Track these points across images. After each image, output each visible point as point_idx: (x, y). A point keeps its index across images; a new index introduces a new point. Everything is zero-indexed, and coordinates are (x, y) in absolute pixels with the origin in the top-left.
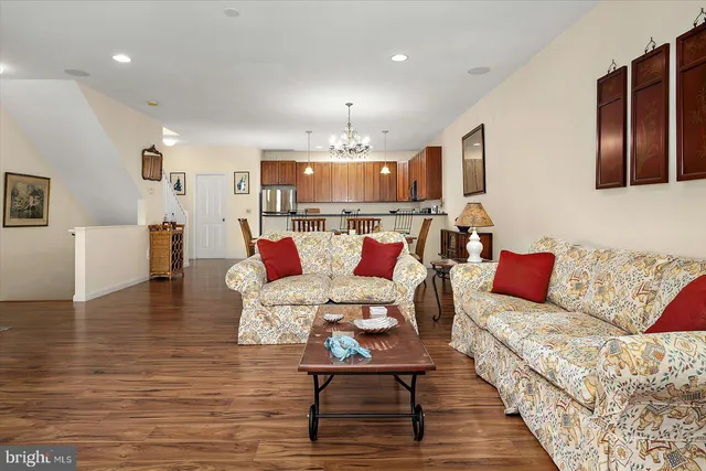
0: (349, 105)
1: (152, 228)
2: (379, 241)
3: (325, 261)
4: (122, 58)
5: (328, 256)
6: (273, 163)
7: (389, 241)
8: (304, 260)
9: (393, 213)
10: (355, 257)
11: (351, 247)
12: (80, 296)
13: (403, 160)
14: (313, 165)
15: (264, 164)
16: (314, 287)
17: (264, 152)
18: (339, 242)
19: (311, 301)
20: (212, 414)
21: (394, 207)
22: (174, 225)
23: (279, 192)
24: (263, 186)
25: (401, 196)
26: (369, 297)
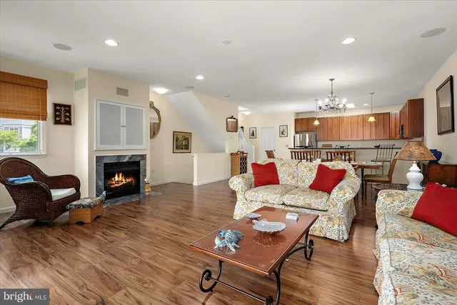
0: (332, 80)
1: (232, 154)
2: (330, 167)
3: (293, 178)
4: (200, 77)
5: (295, 175)
6: (302, 119)
7: (337, 168)
8: (280, 176)
9: (377, 147)
10: (311, 177)
11: (310, 170)
12: (195, 184)
13: (395, 111)
14: (319, 119)
15: (296, 120)
16: (275, 194)
17: (297, 114)
18: (303, 167)
19: (272, 202)
20: (183, 255)
21: (392, 142)
22: (243, 153)
23: (307, 135)
24: (297, 132)
25: (394, 135)
26: (308, 204)
